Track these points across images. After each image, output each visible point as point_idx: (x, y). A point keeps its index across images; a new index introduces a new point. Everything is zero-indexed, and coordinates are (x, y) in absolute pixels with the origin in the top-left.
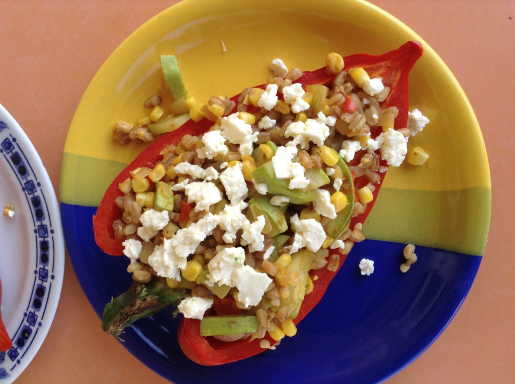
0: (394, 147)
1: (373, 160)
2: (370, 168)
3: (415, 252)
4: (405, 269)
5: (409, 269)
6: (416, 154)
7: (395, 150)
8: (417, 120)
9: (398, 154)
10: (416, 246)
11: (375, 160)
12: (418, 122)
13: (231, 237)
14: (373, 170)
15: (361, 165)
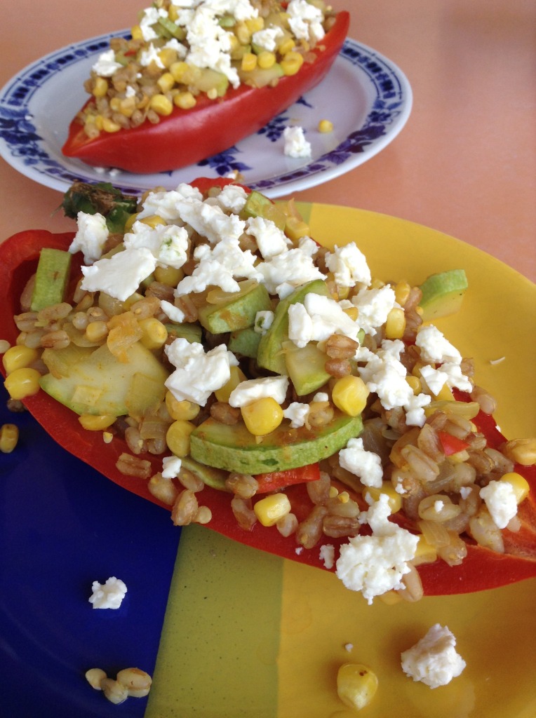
0: (380, 551)
1: (345, 518)
2: (330, 515)
3: (131, 700)
4: (94, 677)
5: (91, 687)
6: (362, 674)
7: (374, 554)
8: (443, 655)
9: (366, 565)
10: (145, 700)
11: (348, 522)
12: (437, 657)
13: (204, 255)
14: (327, 521)
15: (334, 491)
